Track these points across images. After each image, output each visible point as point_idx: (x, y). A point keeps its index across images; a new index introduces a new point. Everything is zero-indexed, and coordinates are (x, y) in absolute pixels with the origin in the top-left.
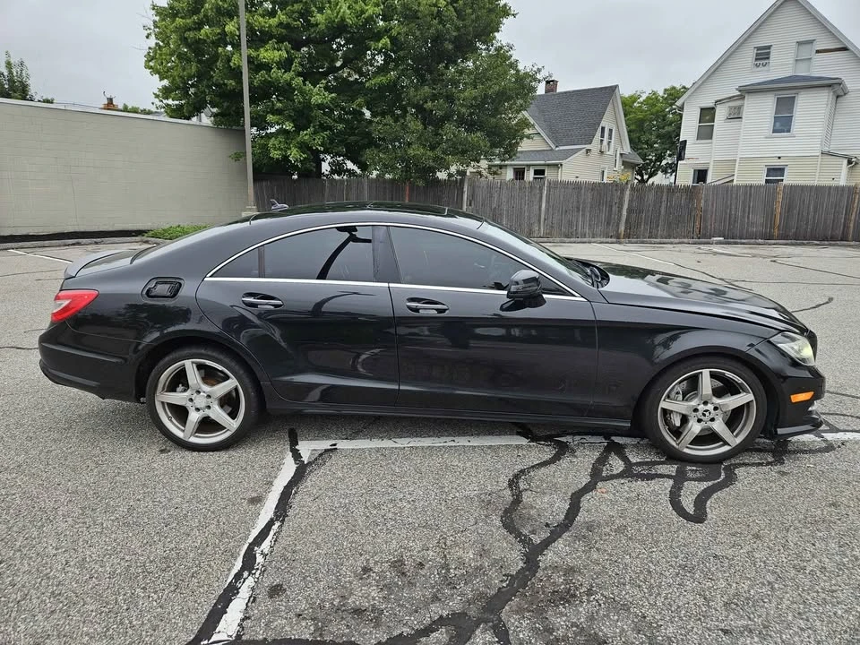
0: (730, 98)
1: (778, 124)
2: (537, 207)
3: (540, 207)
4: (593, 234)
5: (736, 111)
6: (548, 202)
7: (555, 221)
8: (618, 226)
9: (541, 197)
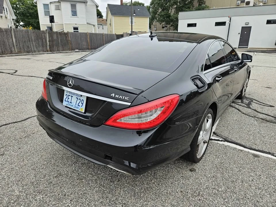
0: (55, 2)
1: (73, 13)
2: (11, 40)
3: (12, 40)
4: (38, 51)
5: (58, 7)
6: (15, 38)
7: (21, 46)
8: (47, 47)
9: (12, 36)
